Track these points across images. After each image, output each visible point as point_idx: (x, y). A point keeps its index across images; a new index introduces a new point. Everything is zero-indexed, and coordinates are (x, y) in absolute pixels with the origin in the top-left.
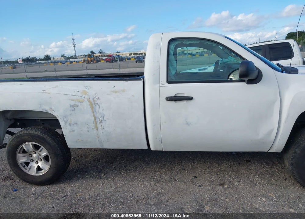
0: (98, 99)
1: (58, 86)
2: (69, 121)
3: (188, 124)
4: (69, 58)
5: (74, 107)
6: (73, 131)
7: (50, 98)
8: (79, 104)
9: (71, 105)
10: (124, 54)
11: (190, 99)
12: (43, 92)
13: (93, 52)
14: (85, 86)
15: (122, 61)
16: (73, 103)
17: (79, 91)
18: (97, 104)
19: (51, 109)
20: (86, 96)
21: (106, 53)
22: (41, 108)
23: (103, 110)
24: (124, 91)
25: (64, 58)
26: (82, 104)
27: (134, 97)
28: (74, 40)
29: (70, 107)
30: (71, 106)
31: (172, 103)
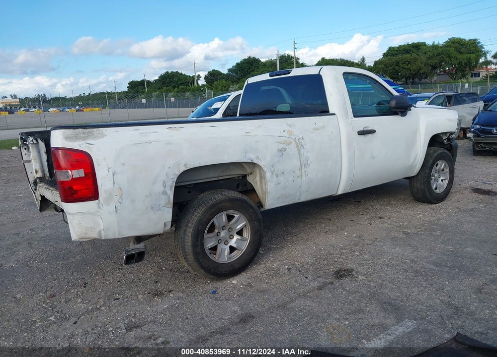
0: (303, 139)
1: (261, 126)
2: (276, 171)
3: (373, 157)
5: (282, 151)
6: (279, 183)
7: (256, 142)
8: (287, 147)
9: (279, 149)
11: (373, 132)
12: (247, 134)
14: (288, 125)
16: (281, 146)
17: (284, 131)
18: (302, 145)
19: (258, 158)
20: (292, 137)
22: (246, 157)
23: (307, 152)
24: (323, 127)
26: (289, 146)
27: (333, 133)
29: (278, 151)
30: (280, 151)
31: (362, 137)
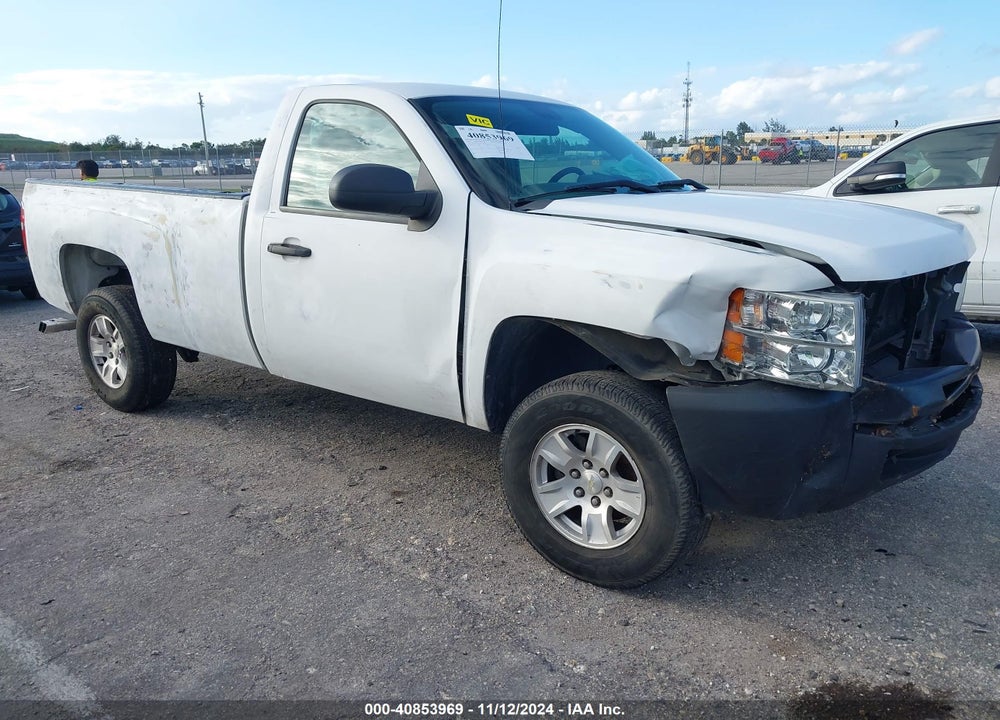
0: (180, 235)
2: (143, 278)
4: (663, 144)
5: (147, 249)
6: (150, 301)
7: (119, 225)
8: (154, 244)
9: (144, 244)
10: (855, 137)
13: (744, 128)
15: (823, 160)
16: (146, 240)
17: (155, 215)
18: (178, 247)
20: (162, 228)
21: (789, 131)
22: (108, 244)
24: (214, 220)
25: (648, 143)
26: (157, 243)
28: (688, 84)
29: (143, 248)
31: (279, 259)
